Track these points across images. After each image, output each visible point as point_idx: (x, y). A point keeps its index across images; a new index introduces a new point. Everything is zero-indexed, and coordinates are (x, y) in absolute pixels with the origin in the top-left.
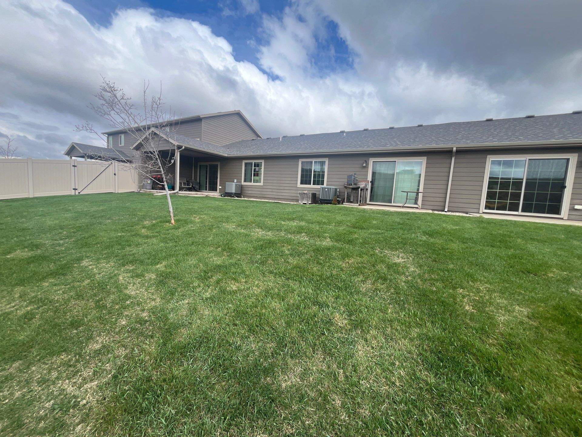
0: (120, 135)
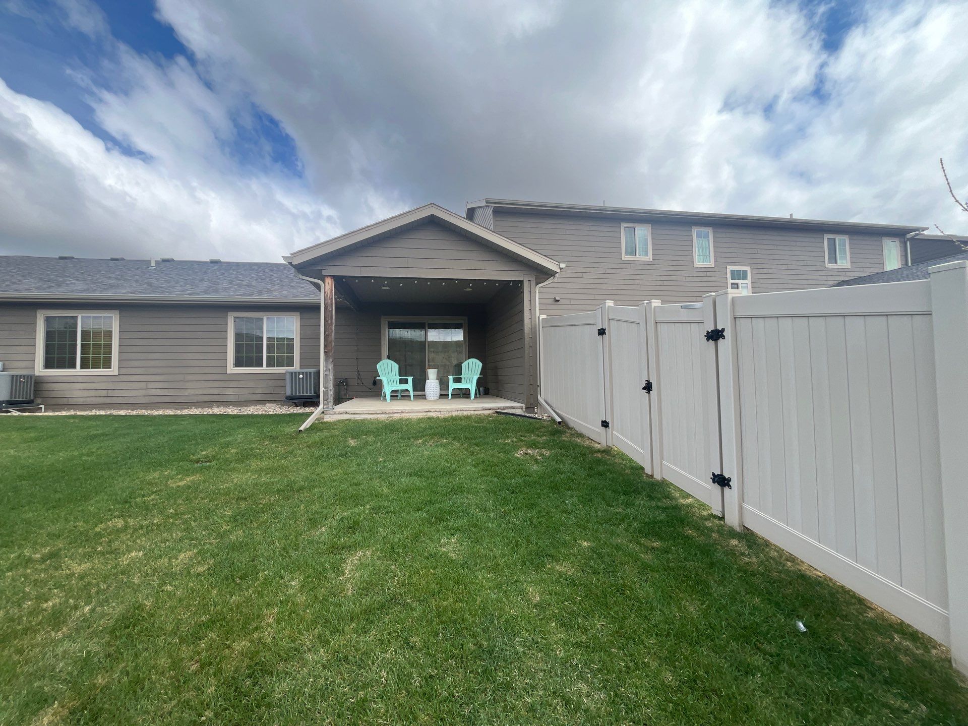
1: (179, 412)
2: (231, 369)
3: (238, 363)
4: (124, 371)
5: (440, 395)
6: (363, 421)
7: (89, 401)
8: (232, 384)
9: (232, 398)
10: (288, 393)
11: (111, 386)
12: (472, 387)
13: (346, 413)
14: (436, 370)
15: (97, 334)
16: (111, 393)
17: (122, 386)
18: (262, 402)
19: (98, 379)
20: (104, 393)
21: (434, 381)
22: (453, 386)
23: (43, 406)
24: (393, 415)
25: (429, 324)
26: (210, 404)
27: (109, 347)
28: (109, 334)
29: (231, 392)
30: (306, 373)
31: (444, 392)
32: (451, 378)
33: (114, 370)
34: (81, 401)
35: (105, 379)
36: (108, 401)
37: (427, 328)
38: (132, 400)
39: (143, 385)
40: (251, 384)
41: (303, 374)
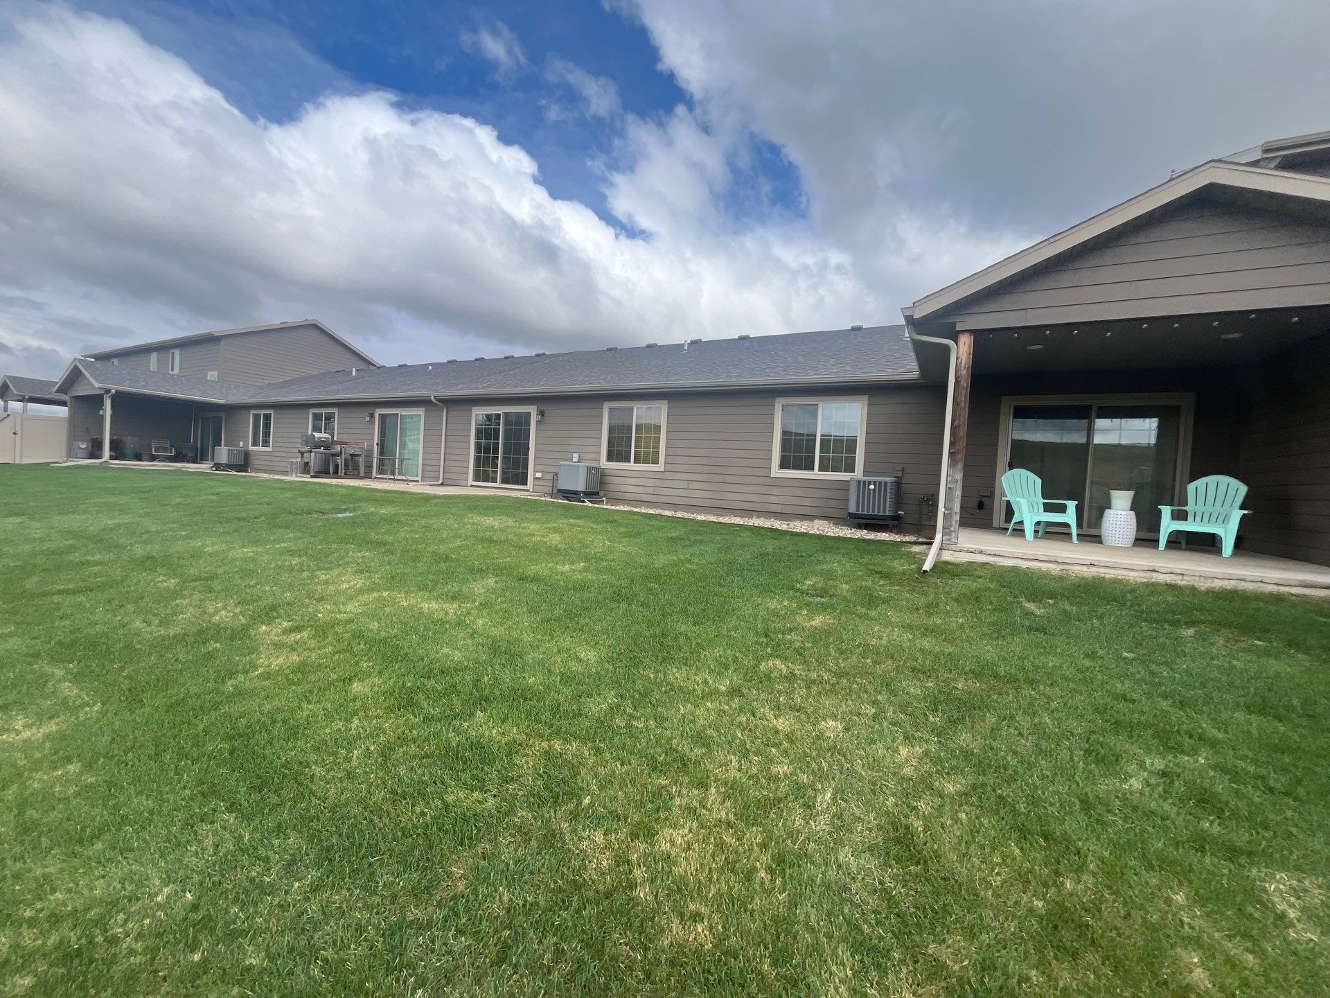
0: (172, 351)
1: (721, 520)
2: (776, 471)
3: (783, 465)
4: (670, 467)
5: (1136, 540)
6: (1015, 569)
7: (639, 497)
8: (776, 491)
9: (774, 508)
10: (852, 509)
11: (658, 483)
12: (1228, 534)
13: (981, 552)
14: (1131, 493)
15: (648, 427)
16: (658, 491)
17: (667, 483)
18: (810, 517)
19: (647, 475)
20: (650, 490)
21: (1123, 513)
22: (1168, 525)
23: (604, 499)
24: (1071, 567)
25: (1100, 408)
26: (748, 513)
27: (657, 440)
28: (658, 428)
29: (775, 500)
30: (880, 483)
31: (1150, 536)
32: (1166, 511)
33: (661, 466)
34: (632, 496)
35: (652, 475)
36: (653, 499)
37: (1094, 414)
38: (675, 500)
39: (683, 484)
40: (798, 492)
41: (875, 484)
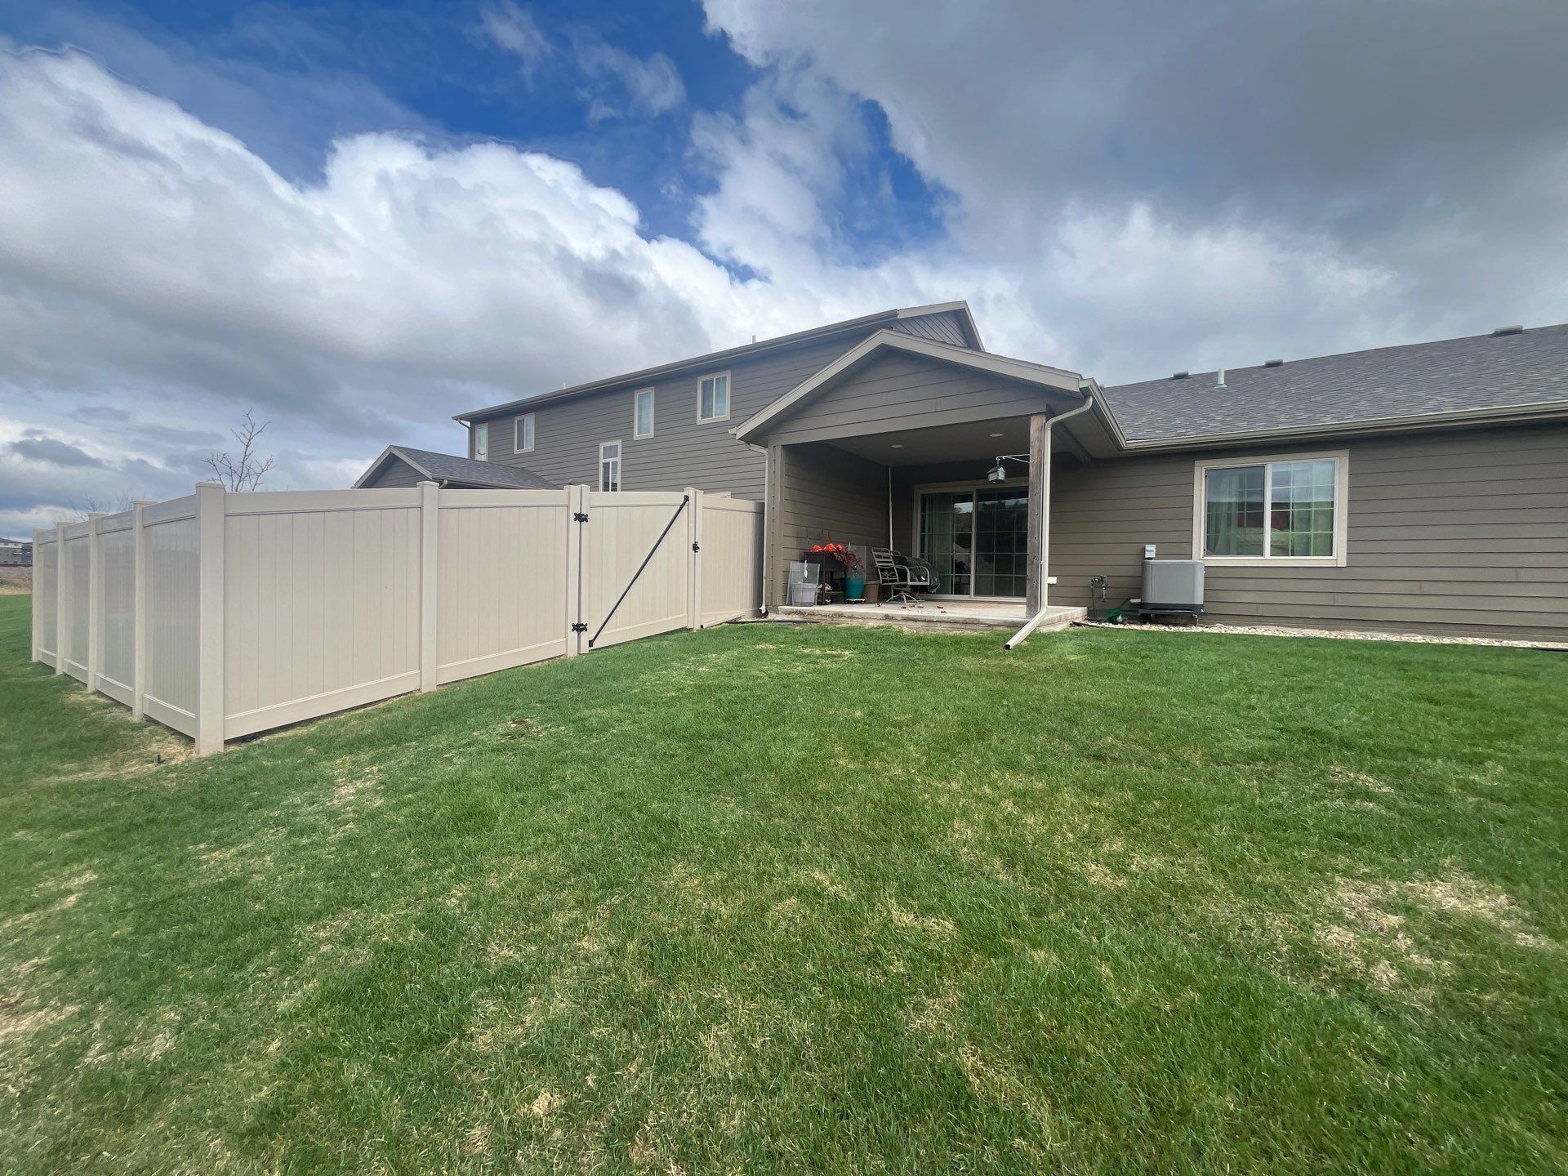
0: (517, 419)
